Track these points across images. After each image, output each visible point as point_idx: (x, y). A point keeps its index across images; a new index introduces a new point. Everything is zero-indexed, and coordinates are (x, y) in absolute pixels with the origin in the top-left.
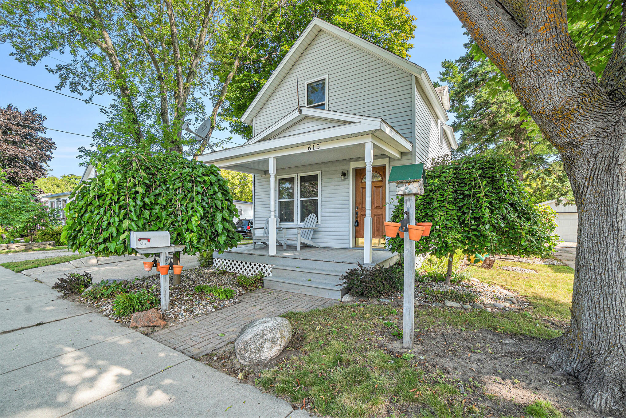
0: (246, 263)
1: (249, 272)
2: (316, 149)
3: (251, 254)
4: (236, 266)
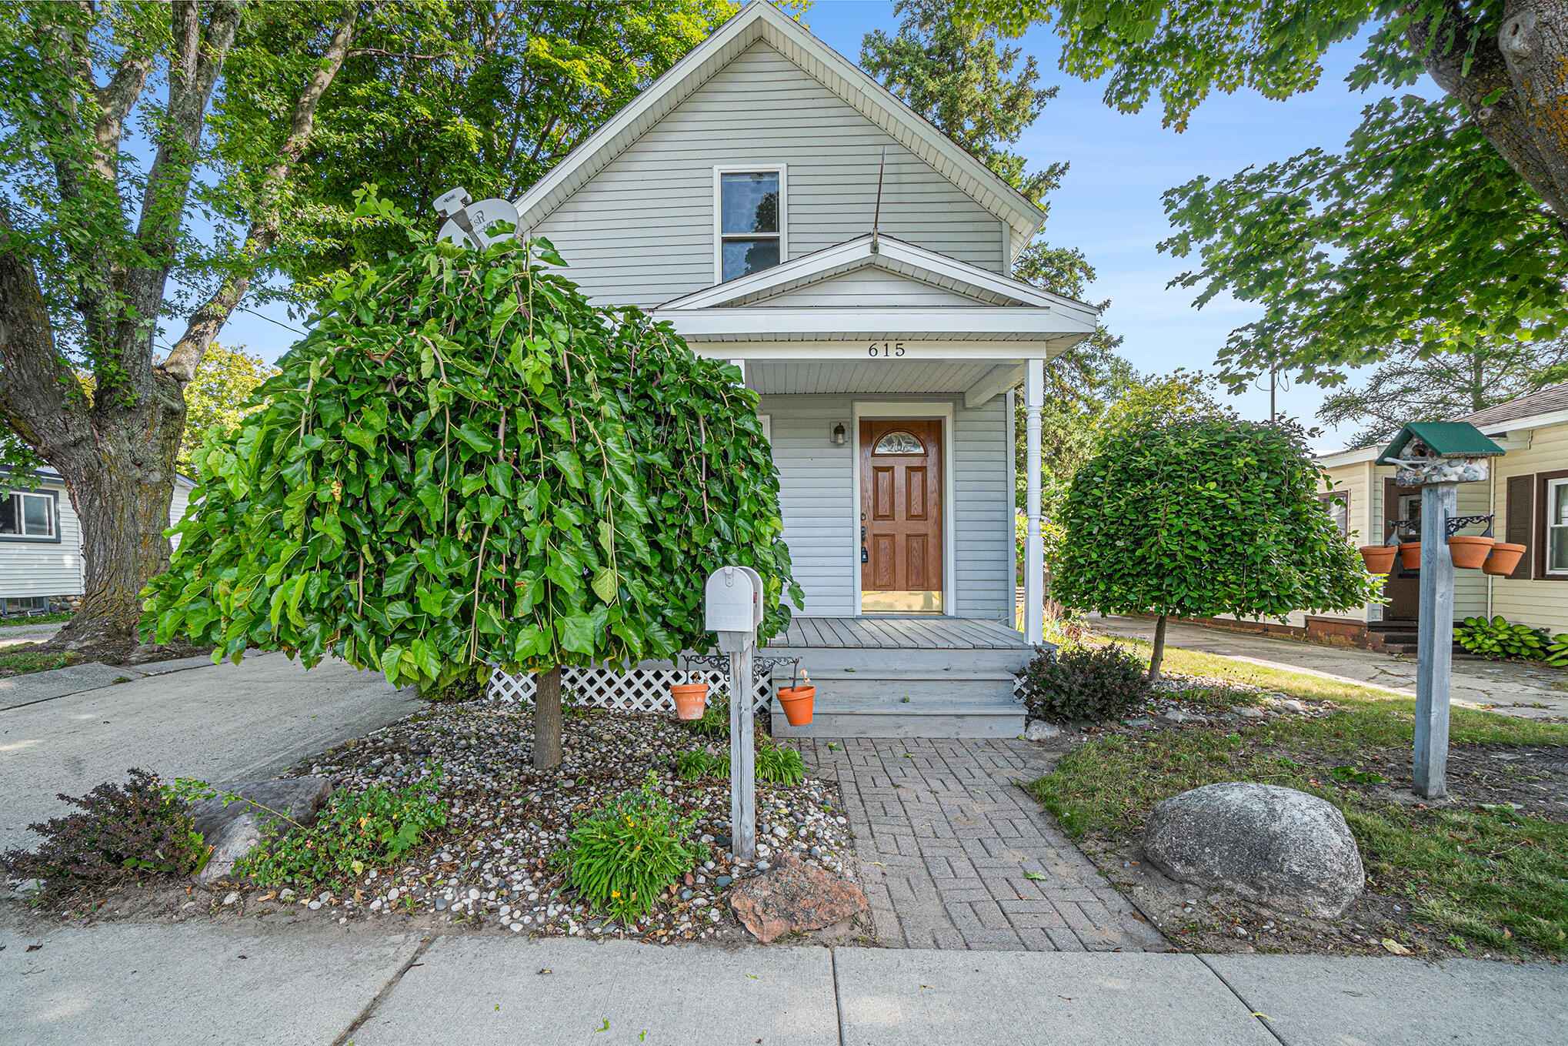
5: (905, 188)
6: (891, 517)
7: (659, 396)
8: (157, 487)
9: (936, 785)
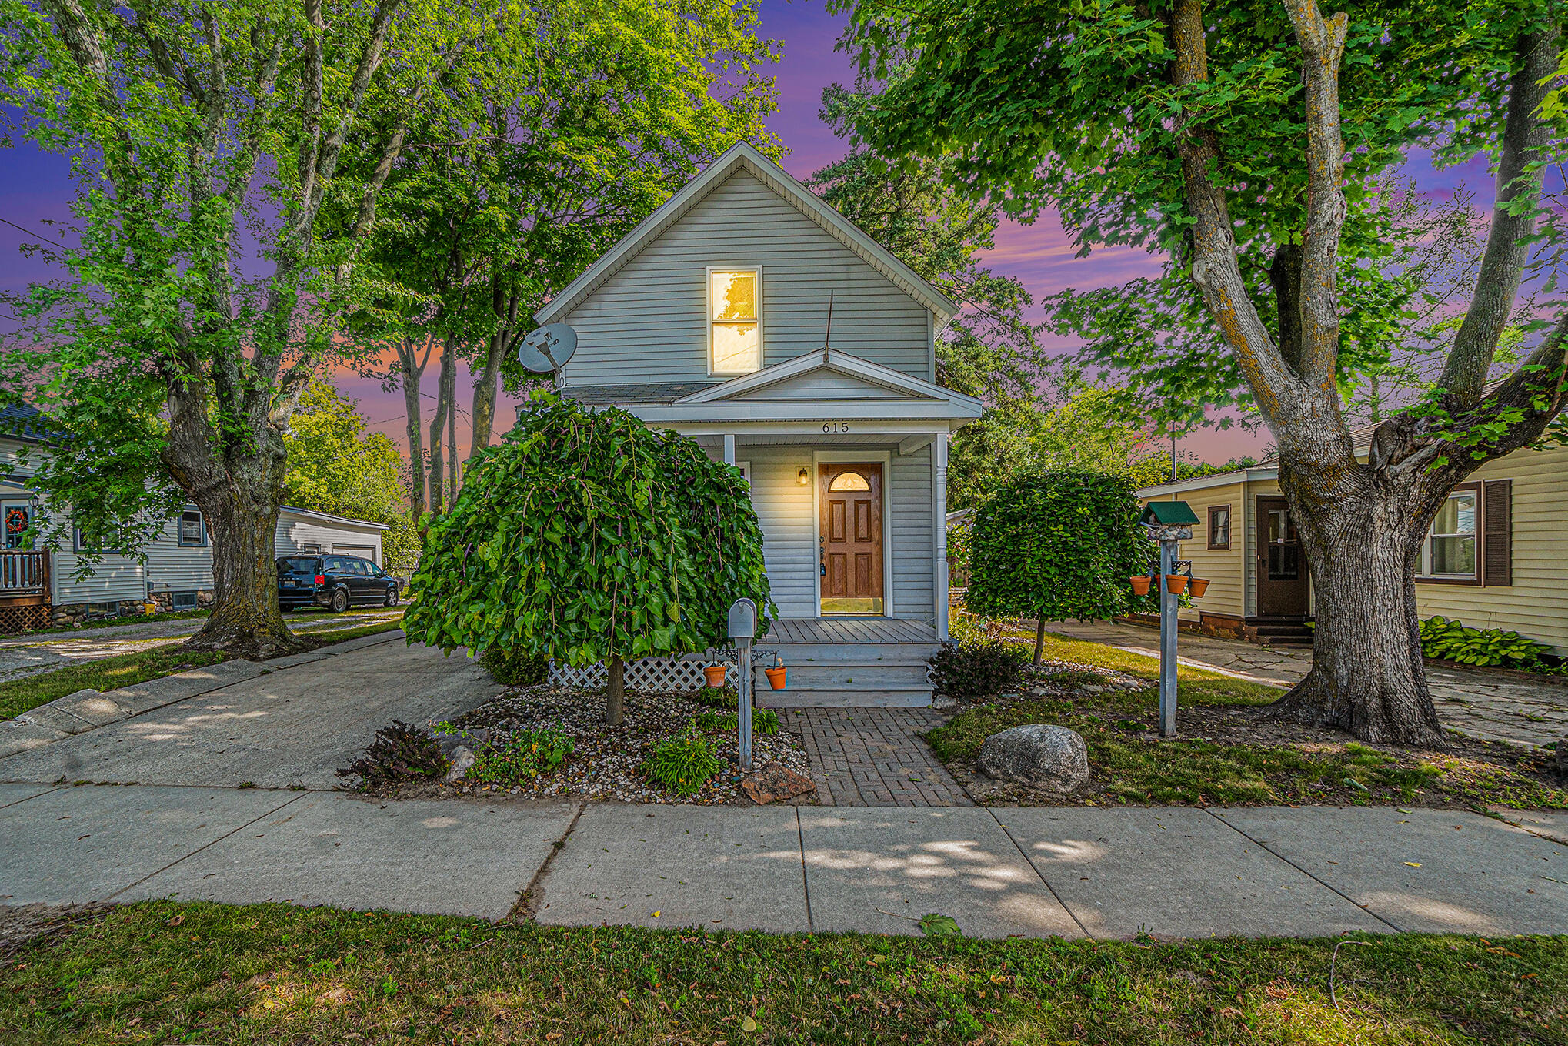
2: (839, 432)
5: (853, 284)
6: (843, 539)
7: (692, 492)
8: (268, 518)
9: (864, 735)
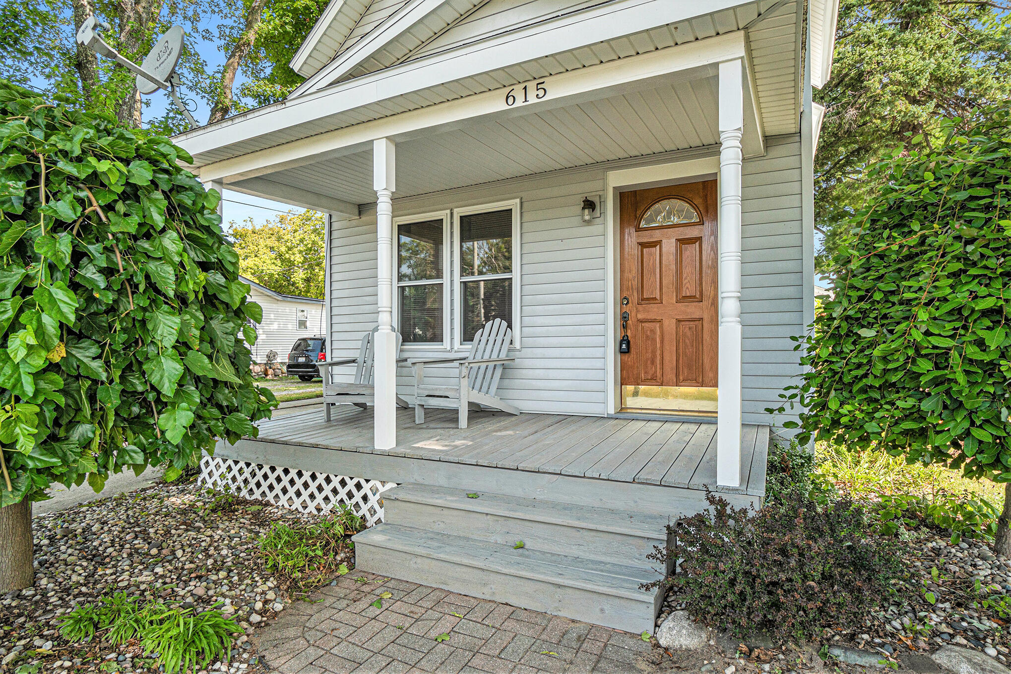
0: (300, 474)
1: (308, 501)
2: (532, 100)
3: (316, 446)
4: (268, 482)
6: (658, 300)
